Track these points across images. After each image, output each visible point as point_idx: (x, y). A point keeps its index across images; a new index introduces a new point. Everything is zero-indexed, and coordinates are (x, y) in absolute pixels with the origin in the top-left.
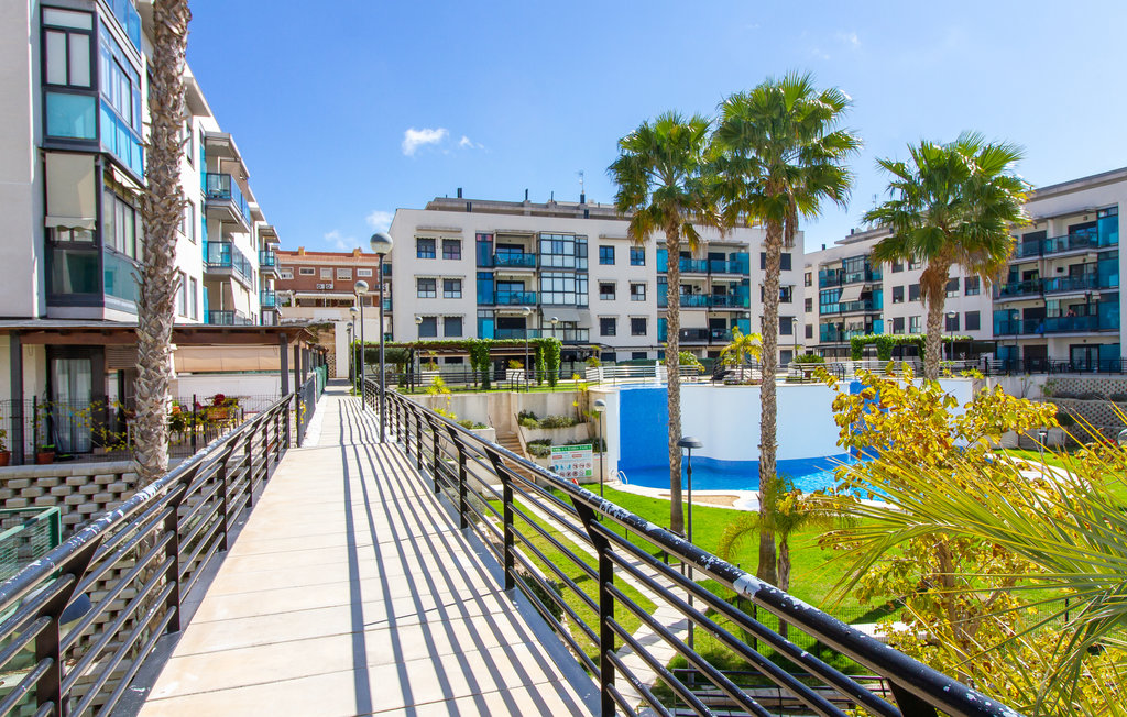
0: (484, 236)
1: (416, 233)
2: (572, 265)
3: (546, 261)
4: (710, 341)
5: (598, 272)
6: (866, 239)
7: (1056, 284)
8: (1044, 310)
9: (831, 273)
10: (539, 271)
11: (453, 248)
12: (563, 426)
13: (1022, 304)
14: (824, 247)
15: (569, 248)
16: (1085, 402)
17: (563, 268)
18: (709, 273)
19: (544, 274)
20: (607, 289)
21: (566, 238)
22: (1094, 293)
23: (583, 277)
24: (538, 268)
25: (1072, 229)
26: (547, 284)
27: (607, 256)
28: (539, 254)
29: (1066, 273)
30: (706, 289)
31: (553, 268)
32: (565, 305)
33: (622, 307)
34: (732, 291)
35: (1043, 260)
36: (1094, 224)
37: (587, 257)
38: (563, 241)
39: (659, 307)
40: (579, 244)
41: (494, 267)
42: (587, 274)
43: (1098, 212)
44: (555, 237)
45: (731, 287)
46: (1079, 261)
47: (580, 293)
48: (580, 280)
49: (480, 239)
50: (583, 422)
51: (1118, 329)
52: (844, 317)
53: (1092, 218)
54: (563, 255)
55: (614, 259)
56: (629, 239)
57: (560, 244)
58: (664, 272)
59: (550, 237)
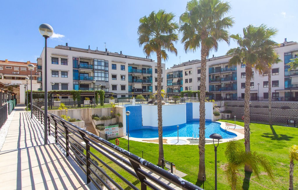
0: (76, 58)
1: (51, 55)
2: (104, 69)
3: (96, 67)
4: (143, 92)
5: (111, 72)
6: (178, 67)
7: (223, 79)
8: (221, 85)
9: (170, 75)
10: (94, 70)
11: (65, 61)
12: (108, 119)
13: (215, 84)
14: (168, 68)
15: (103, 64)
17: (101, 70)
18: (142, 73)
19: (95, 71)
20: (114, 77)
21: (102, 61)
22: (232, 81)
23: (107, 73)
24: (93, 69)
25: (226, 66)
26: (96, 74)
27: (114, 67)
28: (93, 65)
29: (225, 77)
30: (141, 78)
31: (98, 70)
32: (101, 81)
33: (119, 82)
34: (148, 79)
35: (221, 73)
37: (108, 67)
38: (101, 62)
39: (129, 82)
40: (106, 63)
41: (79, 68)
44: (99, 60)
45: (148, 78)
46: (228, 74)
47: (106, 78)
48: (106, 74)
49: (74, 59)
50: (115, 117)
51: (237, 90)
52: (173, 87)
54: (101, 66)
55: (116, 68)
56: (120, 62)
57: (100, 62)
58: (130, 73)
59: (97, 60)
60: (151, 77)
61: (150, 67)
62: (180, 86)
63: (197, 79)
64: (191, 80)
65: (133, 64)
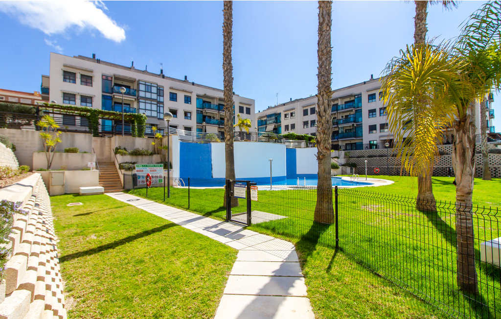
0: (107, 77)
1: (63, 67)
2: (156, 98)
3: (142, 94)
5: (169, 104)
6: (274, 109)
7: (341, 121)
8: (338, 131)
9: (262, 121)
10: (138, 99)
11: (87, 80)
14: (259, 111)
15: (154, 90)
16: (359, 159)
17: (151, 99)
18: (219, 111)
19: (140, 100)
20: (173, 112)
21: (152, 85)
22: (355, 124)
23: (161, 105)
24: (138, 97)
25: (346, 103)
26: (142, 105)
27: (173, 97)
28: (139, 90)
29: (344, 117)
30: (217, 117)
31: (145, 98)
32: (151, 117)
33: (180, 122)
35: (338, 113)
36: (353, 101)
37: (163, 96)
38: (151, 86)
39: (197, 123)
40: (160, 89)
41: (112, 93)
42: (164, 104)
43: (355, 96)
44: (147, 84)
46: (348, 114)
47: (160, 113)
48: (160, 107)
49: (104, 78)
50: (158, 154)
51: (362, 137)
53: (352, 98)
54: (151, 92)
55: (176, 99)
56: (183, 91)
57: (149, 87)
58: (200, 109)
59: (144, 83)
63: (302, 123)
64: (293, 126)
65: (205, 96)
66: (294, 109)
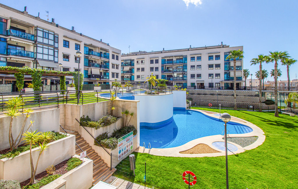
2: (53, 44)
3: (40, 40)
4: (100, 79)
5: (62, 50)
15: (51, 37)
17: (48, 44)
18: (100, 57)
19: (38, 45)
20: (66, 57)
21: (50, 32)
22: (183, 72)
24: (35, 42)
25: (177, 59)
26: (40, 50)
27: (66, 44)
28: (36, 36)
30: (99, 62)
31: (43, 44)
32: (49, 60)
33: (72, 65)
34: (105, 64)
35: (173, 65)
36: (182, 59)
37: (58, 43)
38: (49, 33)
39: (84, 66)
40: (55, 37)
42: (58, 50)
43: (183, 56)
44: (44, 30)
47: (55, 57)
48: (55, 51)
51: (187, 80)
52: (124, 75)
53: (181, 57)
54: (48, 39)
55: (69, 46)
56: (75, 40)
57: (47, 34)
58: (86, 54)
59: (42, 30)
60: (109, 62)
61: (107, 51)
62: (131, 74)
63: (149, 68)
64: (143, 69)
65: (91, 45)
66: (144, 58)
